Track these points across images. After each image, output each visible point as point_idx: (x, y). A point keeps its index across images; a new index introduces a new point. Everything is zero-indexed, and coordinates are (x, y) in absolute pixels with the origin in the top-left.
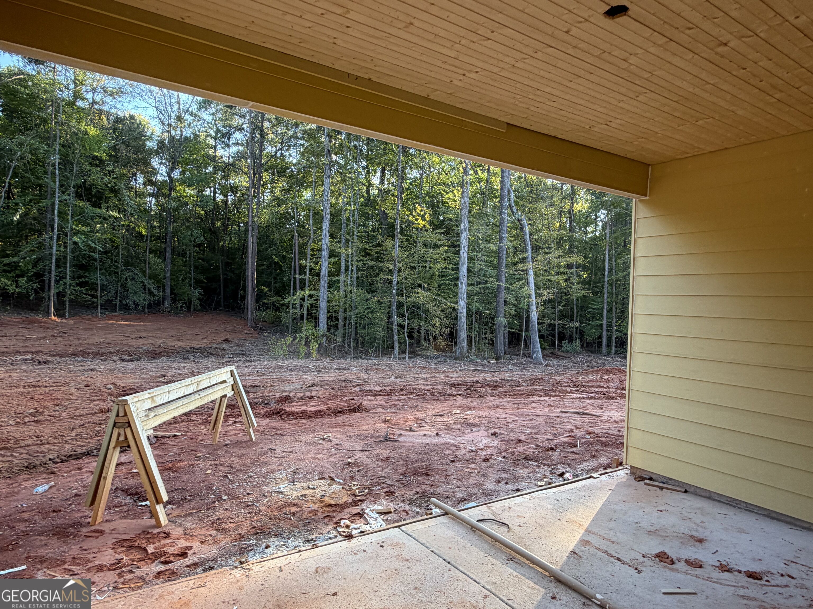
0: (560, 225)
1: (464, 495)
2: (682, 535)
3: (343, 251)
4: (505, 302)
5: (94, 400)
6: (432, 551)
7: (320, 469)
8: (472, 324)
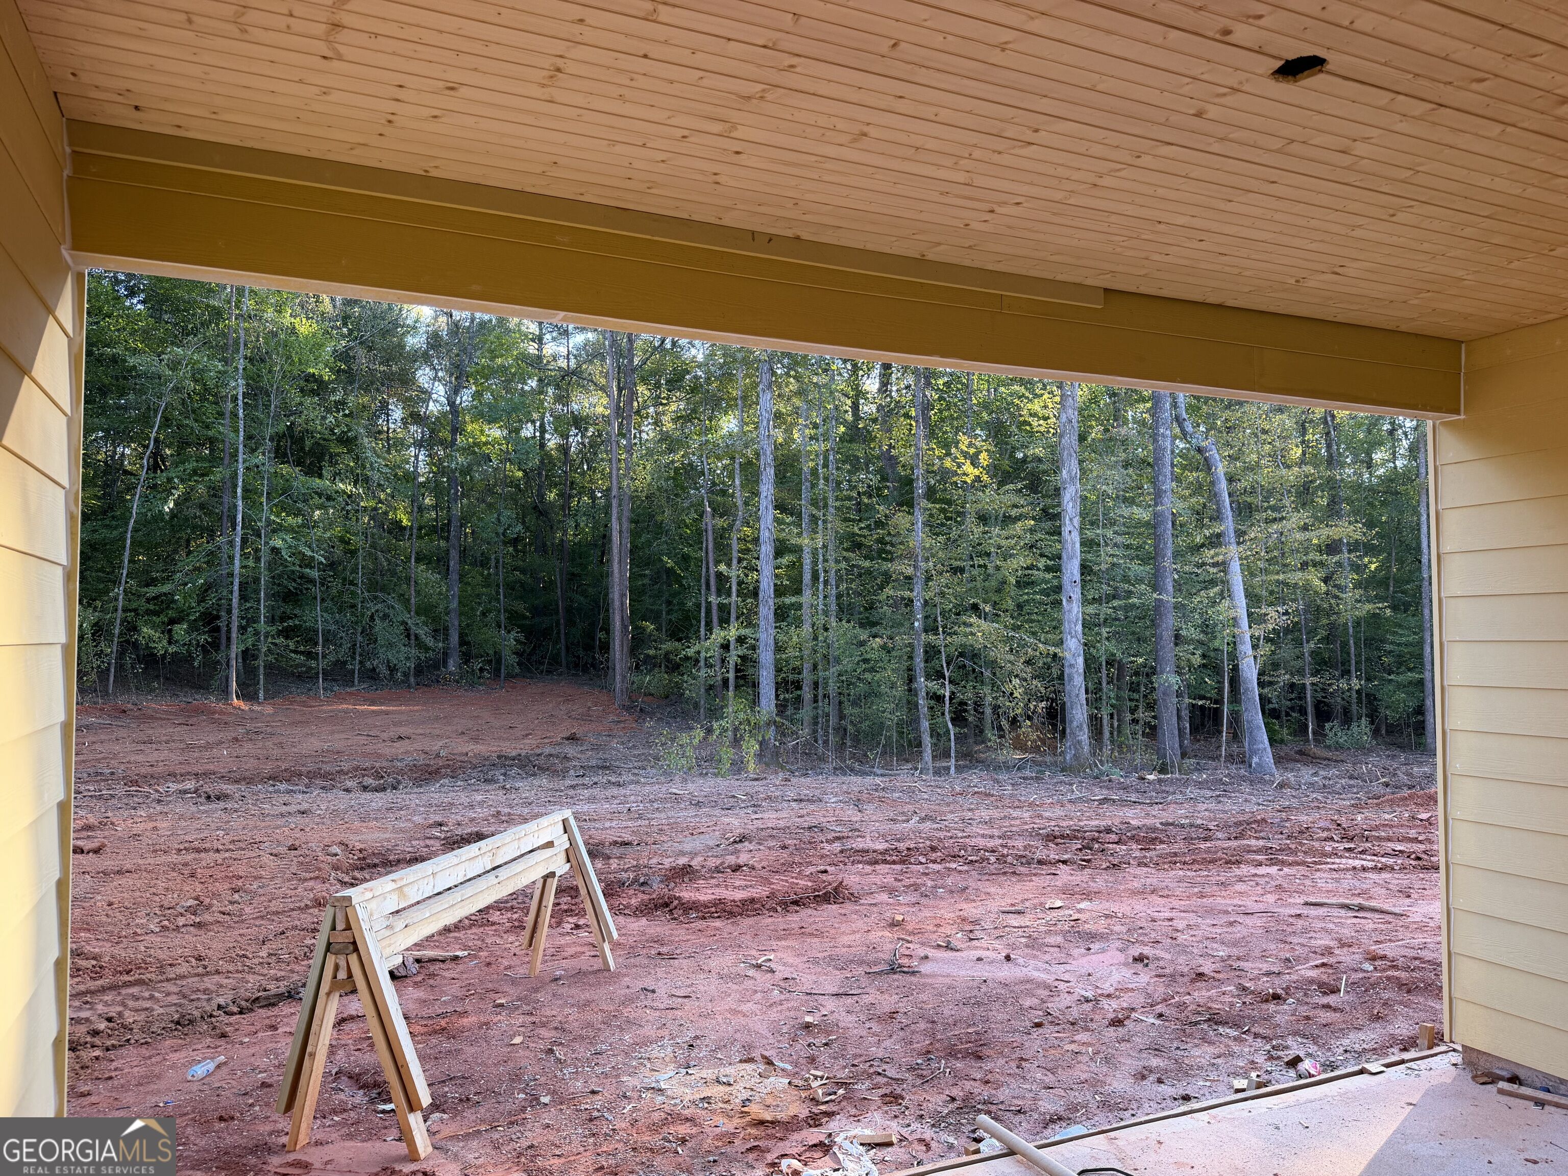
0: (1304, 453)
1: (1058, 1107)
3: (805, 541)
4: (1177, 637)
5: (306, 880)
7: (745, 1038)
8: (1098, 689)
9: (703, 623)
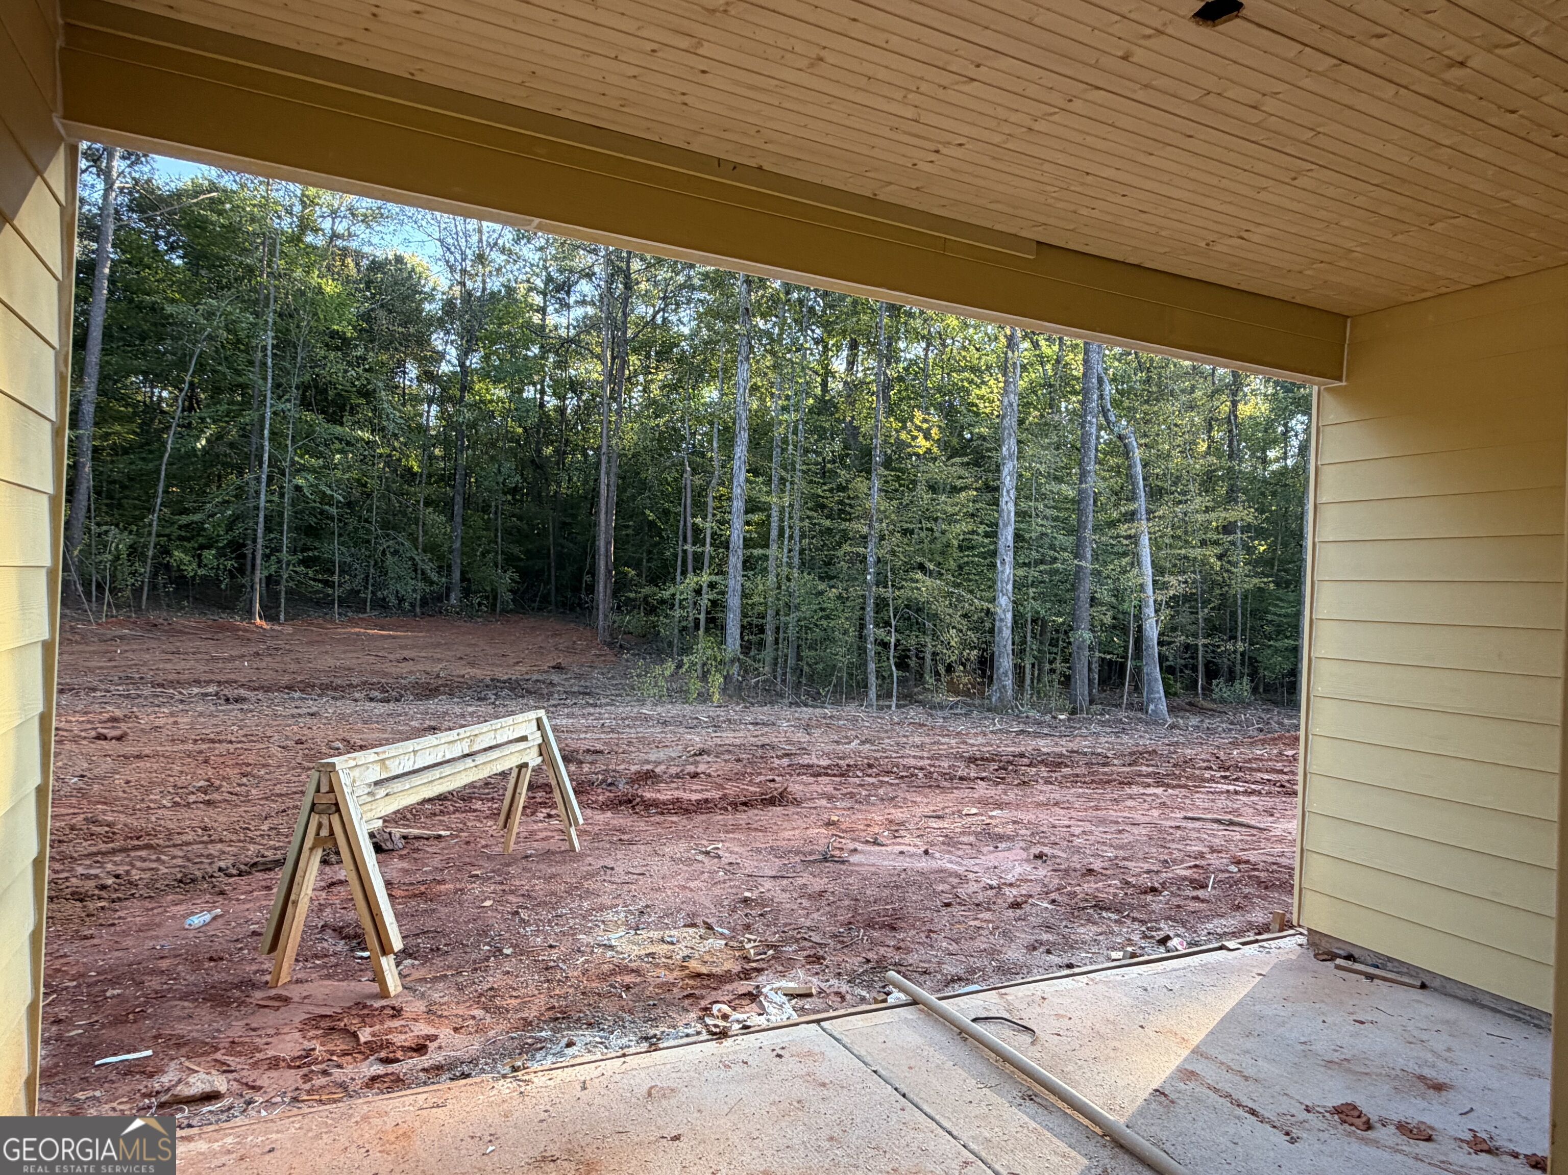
0: (1209, 447)
1: (960, 970)
2: (1399, 1072)
3: (774, 500)
4: (1093, 599)
5: (310, 769)
6: (875, 1072)
7: (690, 908)
8: (1024, 642)
9: (679, 571)
